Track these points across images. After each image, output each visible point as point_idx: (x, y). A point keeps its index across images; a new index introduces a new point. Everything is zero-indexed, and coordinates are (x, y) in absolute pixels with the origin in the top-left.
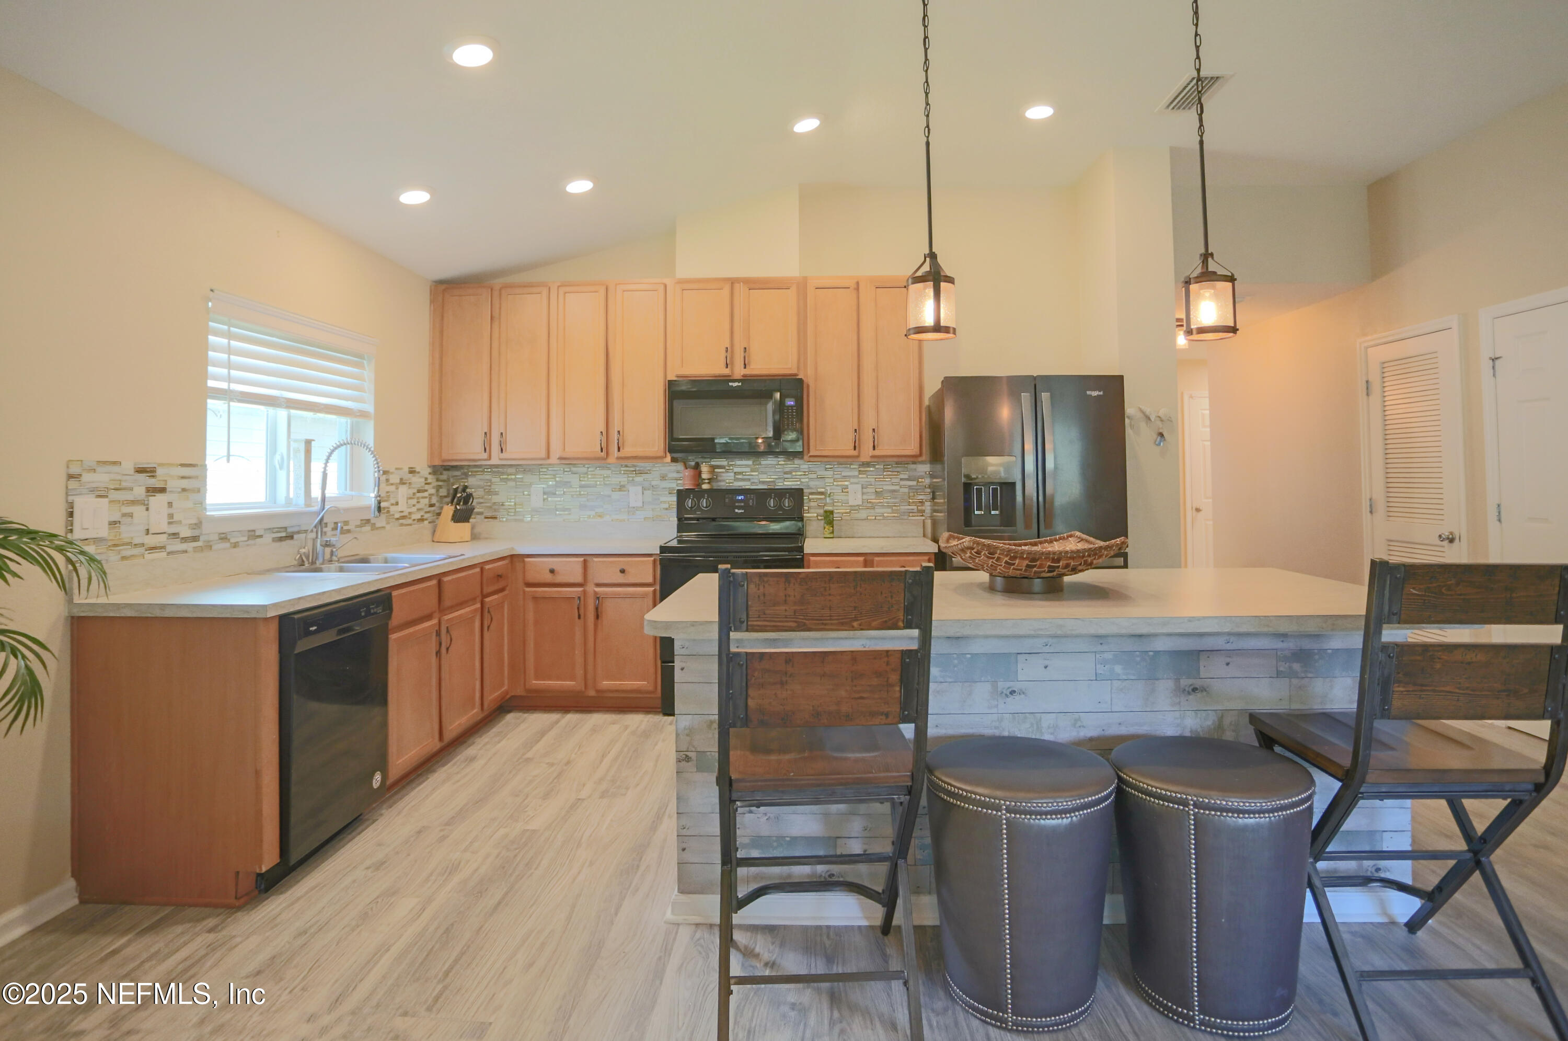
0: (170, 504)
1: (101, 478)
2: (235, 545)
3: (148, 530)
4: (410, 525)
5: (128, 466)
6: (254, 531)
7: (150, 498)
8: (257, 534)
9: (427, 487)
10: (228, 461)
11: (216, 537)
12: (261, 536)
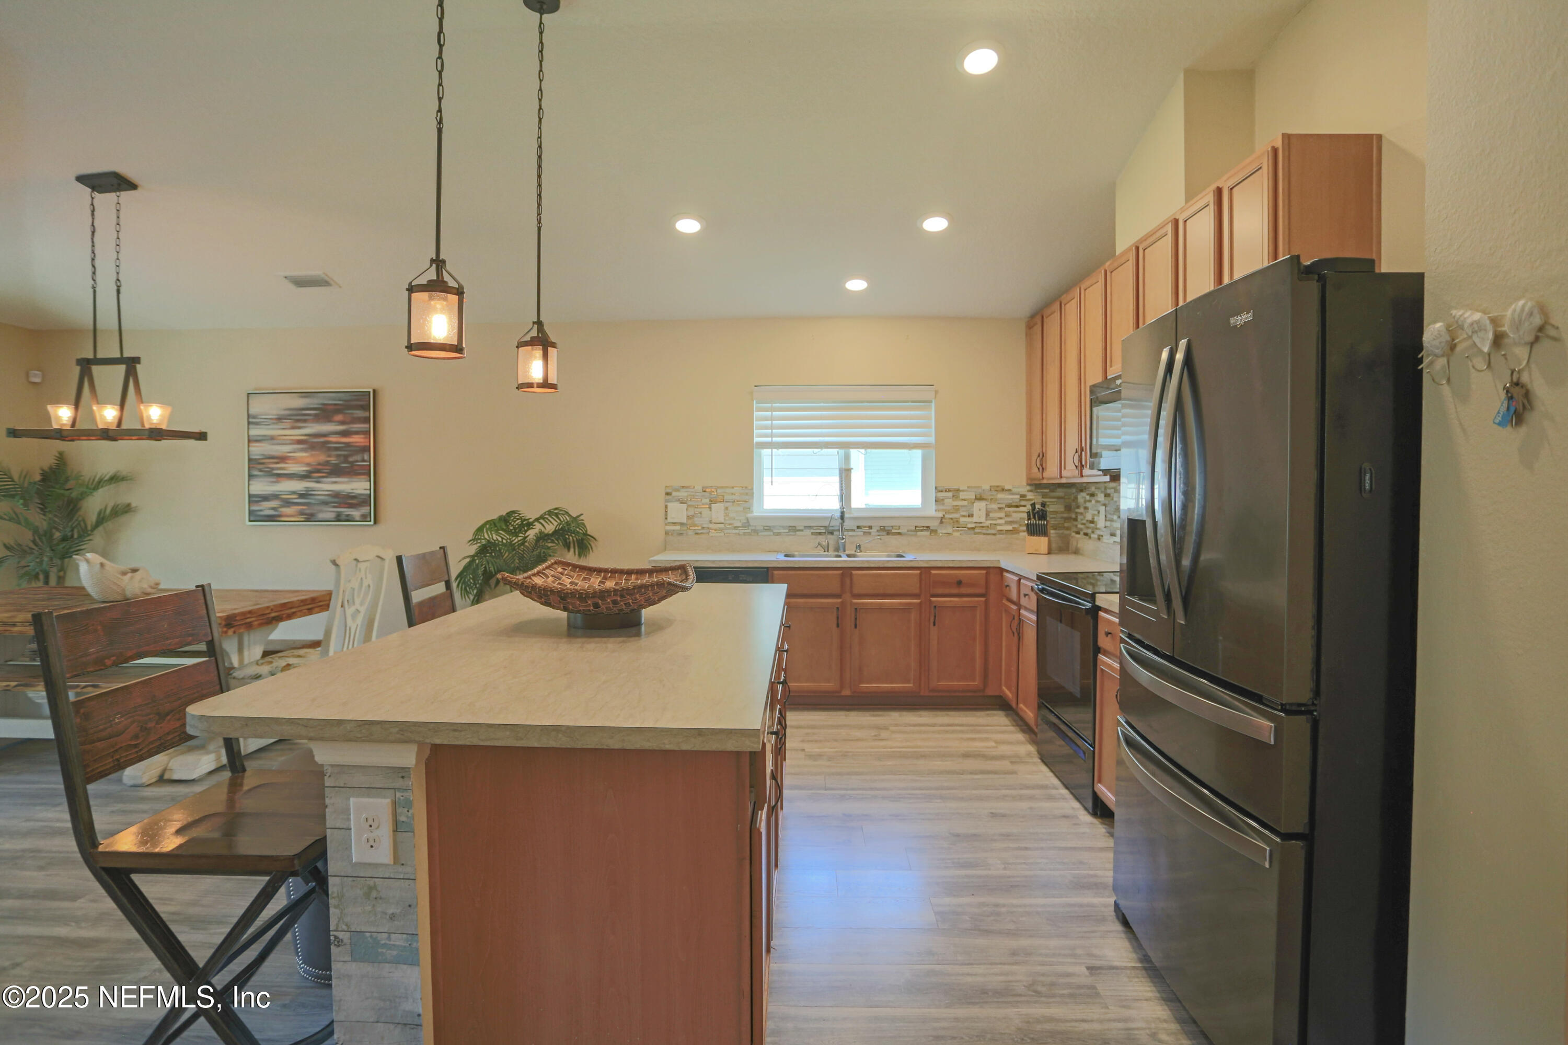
0: (727, 508)
1: (683, 494)
2: (779, 534)
3: (711, 521)
4: (994, 534)
5: (699, 488)
6: (795, 526)
7: (712, 505)
8: (798, 528)
9: (1023, 503)
10: (772, 484)
11: (762, 528)
12: (802, 530)
